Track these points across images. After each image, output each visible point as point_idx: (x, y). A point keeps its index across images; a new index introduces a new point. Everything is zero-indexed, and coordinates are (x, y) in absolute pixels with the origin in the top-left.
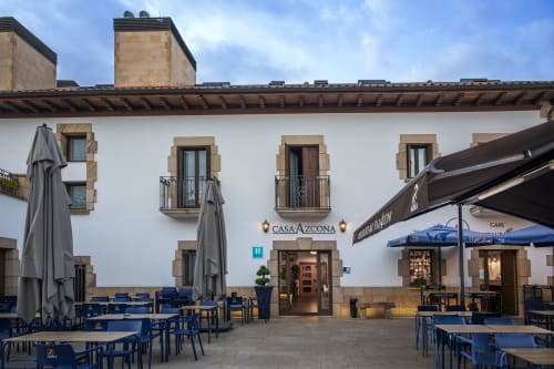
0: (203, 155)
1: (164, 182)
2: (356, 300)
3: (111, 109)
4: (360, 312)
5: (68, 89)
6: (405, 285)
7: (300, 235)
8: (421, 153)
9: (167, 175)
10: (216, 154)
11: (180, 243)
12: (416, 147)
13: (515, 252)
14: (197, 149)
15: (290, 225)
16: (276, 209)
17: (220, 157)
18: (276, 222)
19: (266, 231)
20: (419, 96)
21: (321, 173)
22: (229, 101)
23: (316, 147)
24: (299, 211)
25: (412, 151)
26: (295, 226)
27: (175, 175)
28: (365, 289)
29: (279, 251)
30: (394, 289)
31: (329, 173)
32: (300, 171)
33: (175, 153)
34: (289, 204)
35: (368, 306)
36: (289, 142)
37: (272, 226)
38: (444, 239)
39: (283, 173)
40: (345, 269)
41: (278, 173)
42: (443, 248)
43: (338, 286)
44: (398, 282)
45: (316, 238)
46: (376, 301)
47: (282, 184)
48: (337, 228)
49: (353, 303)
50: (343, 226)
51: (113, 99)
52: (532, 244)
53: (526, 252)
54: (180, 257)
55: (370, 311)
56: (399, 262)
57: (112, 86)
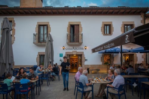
0: (45, 27)
1: (34, 35)
2: (89, 69)
3: (19, 13)
4: (90, 72)
5: (5, 8)
6: (102, 64)
7: (73, 50)
8: (108, 27)
9: (35, 33)
10: (50, 27)
11: (39, 53)
12: (106, 25)
13: (133, 54)
14: (44, 25)
15: (70, 47)
16: (67, 43)
17: (50, 28)
18: (66, 47)
19: (64, 49)
20: (108, 11)
21: (80, 32)
22: (54, 12)
23: (79, 25)
24: (74, 43)
25: (106, 26)
26: (72, 48)
27: (38, 33)
28: (91, 65)
29: (67, 55)
30: (100, 65)
31: (82, 32)
32: (74, 32)
33: (38, 26)
34: (70, 41)
35: (93, 70)
36: (71, 24)
37: (65, 48)
38: (115, 51)
39: (69, 32)
40: (86, 60)
41: (67, 33)
42: (114, 54)
43: (84, 65)
44: (101, 63)
45: (78, 51)
46: (94, 69)
47: (69, 35)
48: (84, 48)
49: (88, 69)
50: (86, 48)
51: (20, 11)
52: (139, 52)
53: (136, 55)
54: (39, 57)
55: (93, 72)
56: (101, 57)
57: (19, 7)
